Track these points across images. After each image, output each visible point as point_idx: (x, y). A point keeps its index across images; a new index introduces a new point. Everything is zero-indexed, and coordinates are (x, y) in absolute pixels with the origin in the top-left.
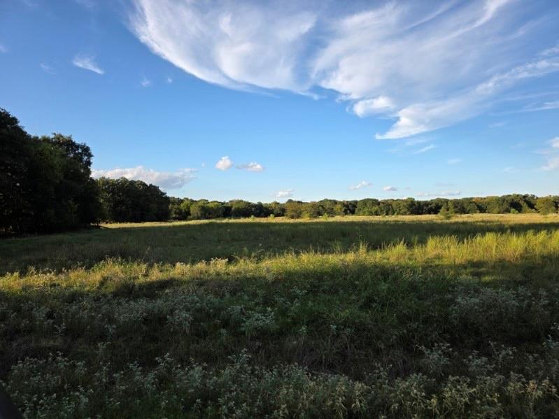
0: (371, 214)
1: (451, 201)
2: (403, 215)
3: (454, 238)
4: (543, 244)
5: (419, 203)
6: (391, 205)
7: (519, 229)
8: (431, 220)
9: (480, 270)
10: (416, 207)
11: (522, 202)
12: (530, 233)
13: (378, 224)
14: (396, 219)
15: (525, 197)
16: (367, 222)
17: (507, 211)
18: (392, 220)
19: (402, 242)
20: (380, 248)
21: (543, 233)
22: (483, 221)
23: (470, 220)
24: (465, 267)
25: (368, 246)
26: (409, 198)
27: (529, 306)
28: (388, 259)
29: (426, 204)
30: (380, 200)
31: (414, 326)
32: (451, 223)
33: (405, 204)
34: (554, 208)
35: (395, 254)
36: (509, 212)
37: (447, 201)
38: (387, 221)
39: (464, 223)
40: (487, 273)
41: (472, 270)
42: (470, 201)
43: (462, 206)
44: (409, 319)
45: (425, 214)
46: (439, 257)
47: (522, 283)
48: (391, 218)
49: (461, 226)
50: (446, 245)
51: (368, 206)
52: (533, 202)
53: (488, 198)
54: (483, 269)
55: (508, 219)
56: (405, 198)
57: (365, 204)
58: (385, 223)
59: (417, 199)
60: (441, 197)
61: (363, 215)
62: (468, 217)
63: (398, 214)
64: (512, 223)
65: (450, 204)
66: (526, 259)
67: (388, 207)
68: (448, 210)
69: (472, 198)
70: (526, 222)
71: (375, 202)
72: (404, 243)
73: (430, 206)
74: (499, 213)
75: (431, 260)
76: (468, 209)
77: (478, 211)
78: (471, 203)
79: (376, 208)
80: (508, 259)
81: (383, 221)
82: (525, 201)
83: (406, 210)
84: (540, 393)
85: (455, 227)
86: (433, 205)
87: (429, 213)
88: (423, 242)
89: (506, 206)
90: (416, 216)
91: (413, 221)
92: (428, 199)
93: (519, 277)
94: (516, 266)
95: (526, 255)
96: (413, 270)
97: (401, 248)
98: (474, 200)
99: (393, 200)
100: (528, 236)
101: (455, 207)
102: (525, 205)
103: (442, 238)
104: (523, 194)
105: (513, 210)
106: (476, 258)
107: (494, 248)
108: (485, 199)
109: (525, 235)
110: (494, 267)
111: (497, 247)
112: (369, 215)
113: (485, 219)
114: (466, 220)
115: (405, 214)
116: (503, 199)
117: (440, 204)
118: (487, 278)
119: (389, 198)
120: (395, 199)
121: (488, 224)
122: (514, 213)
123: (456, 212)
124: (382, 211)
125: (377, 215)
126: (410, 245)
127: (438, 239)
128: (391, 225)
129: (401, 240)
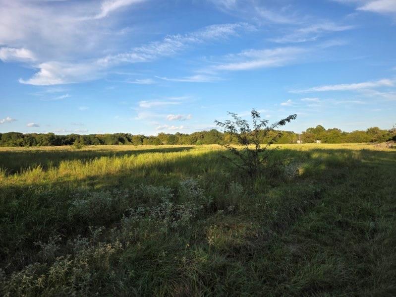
0: (15, 145)
1: (82, 136)
2: (45, 146)
3: (79, 161)
4: (132, 163)
5: (58, 137)
6: (34, 138)
7: (120, 154)
8: (66, 150)
9: (94, 181)
10: (56, 140)
11: (125, 138)
12: (126, 156)
13: (21, 153)
14: (38, 149)
15: (126, 135)
16: (11, 152)
17: (117, 143)
18: (35, 150)
19: (39, 166)
20: (19, 172)
21: (133, 156)
22: (102, 150)
23: (93, 149)
24: (84, 180)
25: (7, 172)
26: (50, 133)
27: (119, 200)
28: (25, 181)
29: (64, 137)
30: (24, 133)
31: (39, 228)
32: (80, 152)
33: (47, 137)
34: (141, 142)
35: (32, 176)
36: (118, 144)
37: (79, 136)
38: (30, 151)
39: (89, 151)
40: (99, 183)
41: (89, 182)
42: (94, 136)
43: (89, 140)
44: (35, 224)
45: (63, 145)
46: (68, 176)
47: (117, 187)
48: (34, 149)
49: (87, 153)
50: (73, 167)
51: (13, 138)
52: (131, 138)
53: (106, 135)
54: (96, 181)
55: (116, 148)
56: (47, 133)
57: (10, 137)
58: (28, 153)
59: (56, 134)
60: (75, 133)
61: (8, 146)
62: (93, 147)
63: (40, 145)
64: (118, 151)
65: (81, 138)
66: (122, 172)
67: (32, 139)
68: (79, 142)
69: (95, 135)
70: (125, 150)
71: (20, 135)
72: (41, 167)
73: (66, 140)
74: (112, 144)
75: (62, 178)
76: (93, 142)
77: (100, 143)
78: (95, 137)
79: (21, 140)
80: (112, 173)
81: (26, 151)
82: (127, 137)
83: (47, 142)
84: (113, 250)
85: (82, 154)
86: (69, 139)
87: (66, 144)
88: (56, 165)
89: (116, 140)
90: (55, 147)
91: (52, 151)
92: (65, 134)
93: (116, 183)
94: (116, 176)
95: (123, 169)
96: (45, 186)
97: (38, 171)
98: (97, 136)
99: (37, 134)
100: (124, 158)
101: (85, 140)
102: (126, 140)
103: (71, 162)
104: (126, 133)
105: (120, 143)
106: (93, 174)
107: (105, 166)
108: (104, 135)
109: (123, 158)
110: (103, 178)
111: (106, 166)
112: (13, 146)
113: (103, 149)
114: (91, 149)
115: (46, 145)
116: (114, 136)
117: (74, 138)
118: (98, 186)
119: (33, 133)
120: (38, 133)
121: (104, 152)
122: (120, 144)
123: (85, 144)
124: (26, 142)
125: (21, 146)
126: (45, 168)
127: (68, 162)
128: (32, 154)
129: (38, 165)
